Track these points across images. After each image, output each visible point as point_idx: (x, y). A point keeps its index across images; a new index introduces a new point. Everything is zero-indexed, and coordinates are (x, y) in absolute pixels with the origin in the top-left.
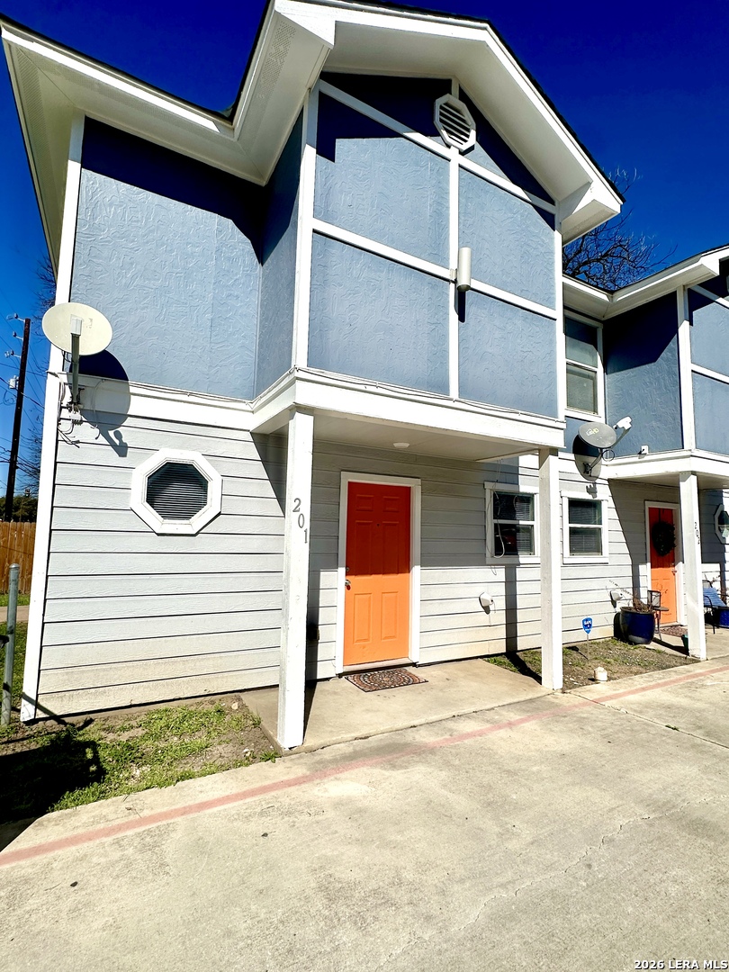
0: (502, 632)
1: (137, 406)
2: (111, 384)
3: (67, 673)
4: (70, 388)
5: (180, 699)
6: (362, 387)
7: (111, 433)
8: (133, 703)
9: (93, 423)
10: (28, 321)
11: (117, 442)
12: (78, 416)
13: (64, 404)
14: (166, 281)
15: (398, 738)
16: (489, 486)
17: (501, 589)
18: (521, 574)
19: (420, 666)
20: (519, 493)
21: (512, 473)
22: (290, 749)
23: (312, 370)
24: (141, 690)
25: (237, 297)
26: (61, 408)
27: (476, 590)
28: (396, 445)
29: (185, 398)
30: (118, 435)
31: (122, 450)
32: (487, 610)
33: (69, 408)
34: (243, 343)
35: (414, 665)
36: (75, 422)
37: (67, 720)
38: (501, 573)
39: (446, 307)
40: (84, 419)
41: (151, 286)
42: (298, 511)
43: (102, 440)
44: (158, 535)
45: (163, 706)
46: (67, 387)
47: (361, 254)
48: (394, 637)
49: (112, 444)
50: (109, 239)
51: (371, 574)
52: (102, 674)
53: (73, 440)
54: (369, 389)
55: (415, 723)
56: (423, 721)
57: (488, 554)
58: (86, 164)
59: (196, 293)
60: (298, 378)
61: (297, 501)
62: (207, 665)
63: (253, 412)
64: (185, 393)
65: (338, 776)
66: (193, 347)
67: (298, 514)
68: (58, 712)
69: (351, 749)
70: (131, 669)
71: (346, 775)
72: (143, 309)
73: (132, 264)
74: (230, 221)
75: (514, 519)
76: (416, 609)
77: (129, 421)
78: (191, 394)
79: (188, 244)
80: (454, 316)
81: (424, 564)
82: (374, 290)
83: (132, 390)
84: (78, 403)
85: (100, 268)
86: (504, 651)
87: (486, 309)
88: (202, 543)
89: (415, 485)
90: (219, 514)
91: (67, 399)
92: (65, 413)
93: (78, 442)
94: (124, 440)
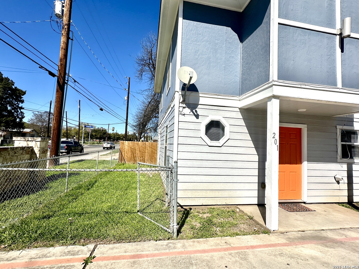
0: (346, 193)
1: (202, 101)
2: (193, 94)
3: (184, 192)
4: (182, 96)
5: (217, 205)
6: (299, 86)
7: (194, 111)
8: (203, 204)
9: (189, 108)
10: (129, 78)
11: (196, 114)
12: (184, 106)
13: (180, 102)
14: (209, 55)
15: (318, 234)
16: (339, 127)
17: (345, 174)
18: (354, 167)
19: (307, 203)
20: (354, 130)
21: (351, 121)
22: (273, 231)
23: (280, 81)
24: (205, 200)
25: (233, 57)
26: (180, 103)
27: (333, 174)
28: (299, 110)
29: (216, 97)
30: (196, 111)
31: (197, 116)
32: (338, 182)
33: (182, 103)
34: (235, 74)
35: (304, 203)
36: (184, 108)
37: (184, 207)
38: (345, 167)
39: (334, 47)
40: (186, 106)
41: (205, 57)
42: (274, 138)
43: (191, 113)
44: (209, 146)
45: (212, 207)
46: (181, 96)
47: (297, 30)
48: (295, 190)
49: (194, 115)
50: (191, 43)
51: (285, 164)
52: (193, 193)
53: (183, 114)
54: (302, 86)
55: (324, 228)
56: (327, 228)
57: (339, 158)
58: (184, 18)
59: (219, 58)
60: (274, 85)
61: (274, 134)
62: (226, 194)
63: (239, 100)
64: (217, 95)
65: (303, 246)
66: (219, 78)
67: (274, 139)
68: (182, 205)
69: (299, 235)
70: (202, 193)
71: (305, 246)
72: (202, 66)
73: (198, 50)
74: (230, 28)
75: (351, 142)
76: (305, 180)
77: (199, 106)
78: (219, 95)
79: (216, 40)
80: (338, 50)
81: (308, 161)
82: (303, 44)
83: (200, 95)
84: (185, 101)
85: (189, 54)
86: (347, 201)
87: (354, 45)
88: (223, 150)
89: (304, 128)
90: (229, 139)
91: (181, 100)
92: (181, 105)
93: (184, 114)
94: (198, 113)
